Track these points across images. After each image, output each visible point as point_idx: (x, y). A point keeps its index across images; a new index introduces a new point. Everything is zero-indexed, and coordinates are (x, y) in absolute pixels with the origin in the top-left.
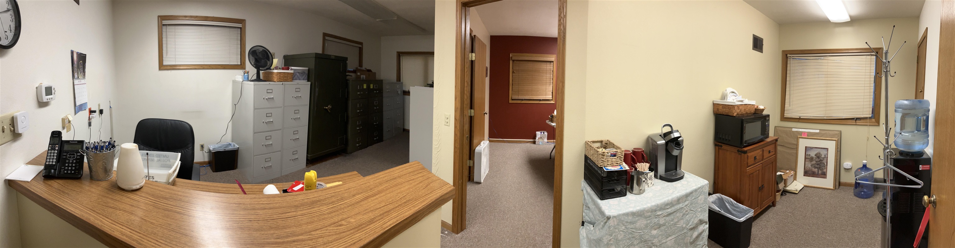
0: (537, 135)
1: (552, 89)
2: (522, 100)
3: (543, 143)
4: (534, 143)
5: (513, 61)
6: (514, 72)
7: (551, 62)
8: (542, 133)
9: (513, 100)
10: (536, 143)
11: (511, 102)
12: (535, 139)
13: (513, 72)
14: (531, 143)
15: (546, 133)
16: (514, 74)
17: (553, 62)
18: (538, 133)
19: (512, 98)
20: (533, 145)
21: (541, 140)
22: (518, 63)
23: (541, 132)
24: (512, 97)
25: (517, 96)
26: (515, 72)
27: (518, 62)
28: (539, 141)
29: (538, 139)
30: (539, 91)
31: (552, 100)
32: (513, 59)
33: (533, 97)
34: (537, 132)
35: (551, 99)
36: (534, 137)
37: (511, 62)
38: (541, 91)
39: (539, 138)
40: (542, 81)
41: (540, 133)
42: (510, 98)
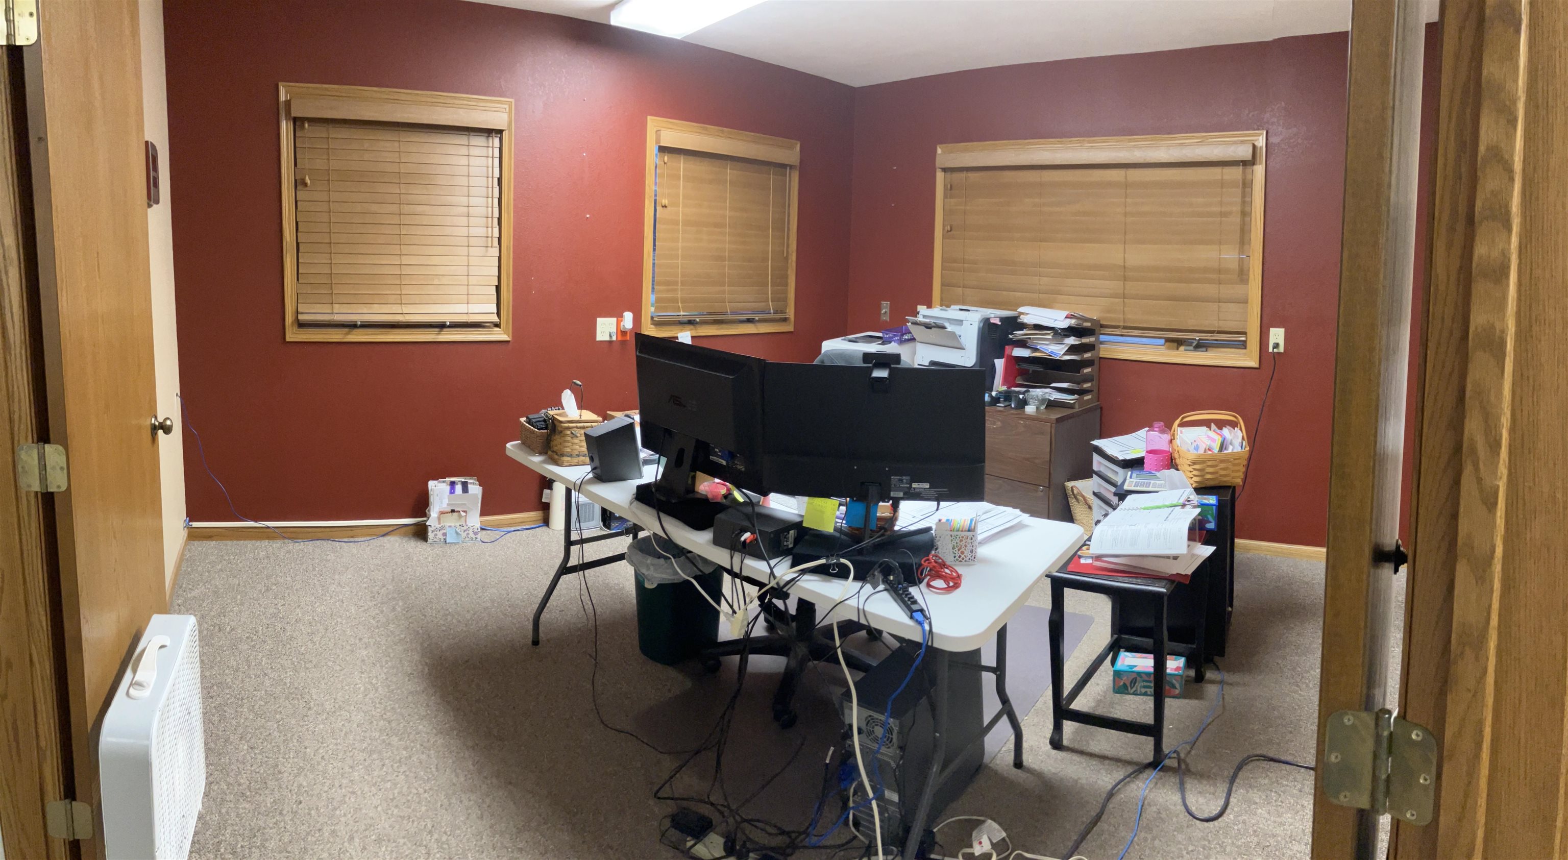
0: (431, 499)
1: (495, 272)
2: (353, 326)
3: (464, 535)
4: (421, 533)
5: (297, 122)
6: (305, 185)
7: (489, 132)
8: (459, 488)
9: (302, 325)
10: (431, 535)
11: (293, 335)
12: (424, 514)
13: (299, 183)
14: (405, 535)
15: (475, 489)
16: (301, 195)
17: (500, 132)
18: (438, 489)
19: (300, 317)
20: (414, 547)
21: (451, 522)
22: (324, 135)
23: (453, 484)
24: (297, 313)
25: (326, 308)
26: (308, 181)
27: (320, 131)
28: (442, 528)
29: (439, 519)
30: (436, 282)
31: (497, 325)
32: (293, 115)
33: (406, 309)
34: (431, 484)
35: (495, 319)
36: (421, 506)
37: (285, 128)
38: (445, 281)
39: (442, 513)
40: (448, 231)
41: (447, 488)
42: (289, 319)
